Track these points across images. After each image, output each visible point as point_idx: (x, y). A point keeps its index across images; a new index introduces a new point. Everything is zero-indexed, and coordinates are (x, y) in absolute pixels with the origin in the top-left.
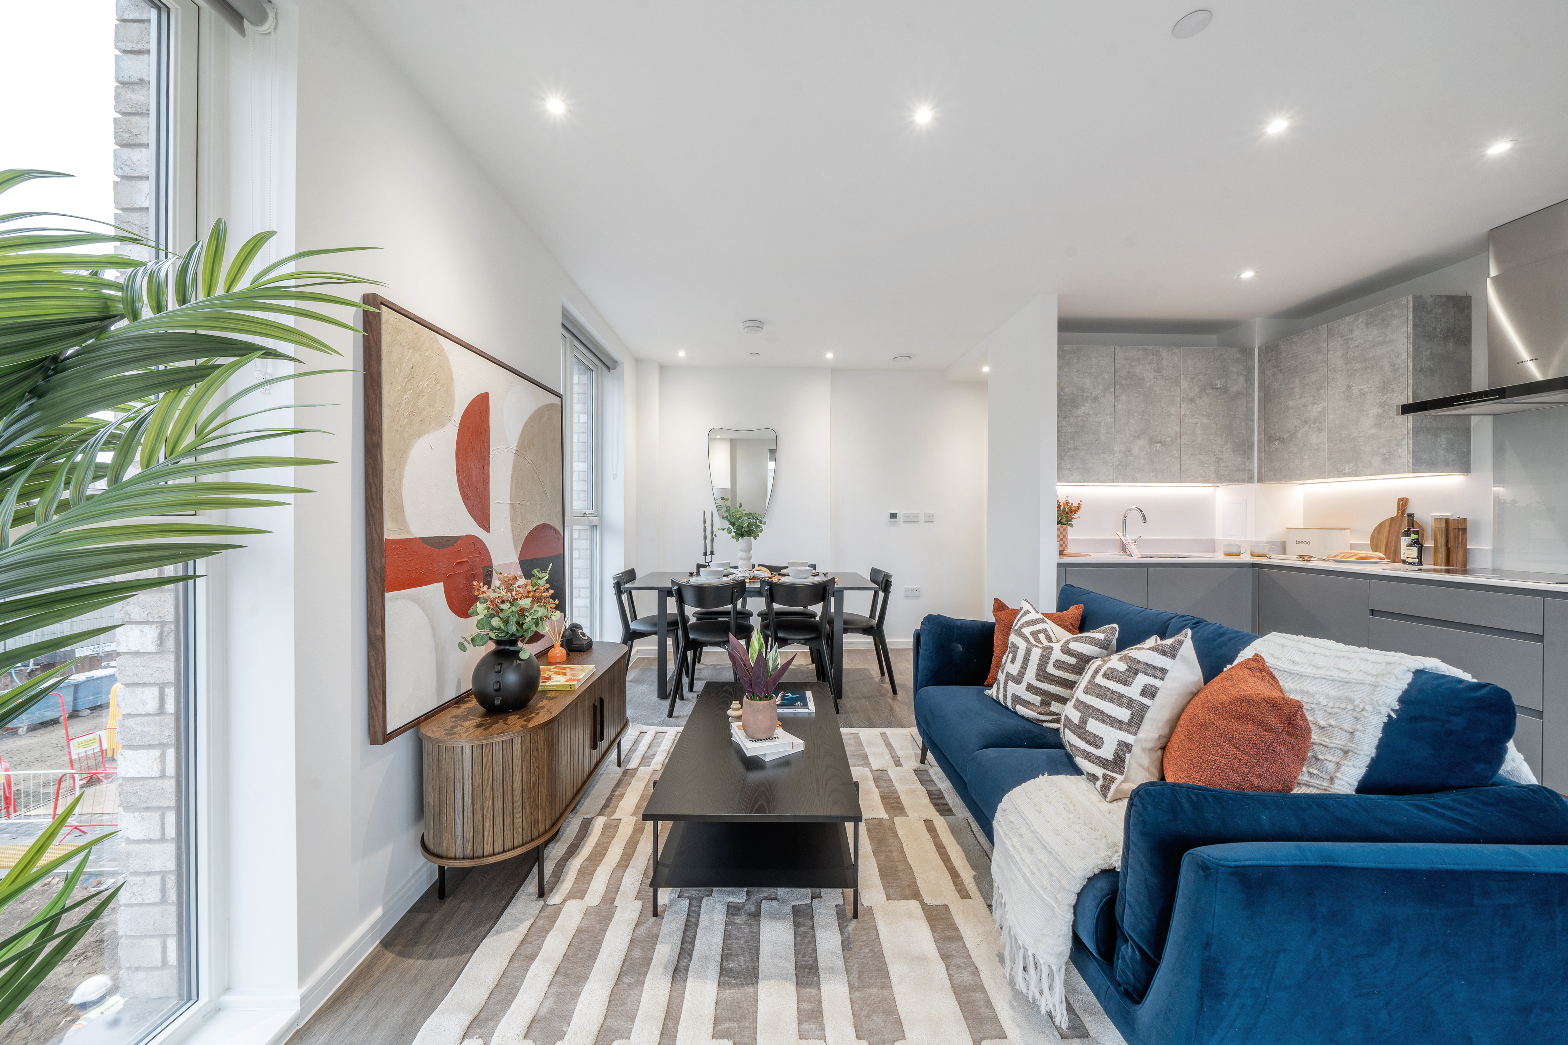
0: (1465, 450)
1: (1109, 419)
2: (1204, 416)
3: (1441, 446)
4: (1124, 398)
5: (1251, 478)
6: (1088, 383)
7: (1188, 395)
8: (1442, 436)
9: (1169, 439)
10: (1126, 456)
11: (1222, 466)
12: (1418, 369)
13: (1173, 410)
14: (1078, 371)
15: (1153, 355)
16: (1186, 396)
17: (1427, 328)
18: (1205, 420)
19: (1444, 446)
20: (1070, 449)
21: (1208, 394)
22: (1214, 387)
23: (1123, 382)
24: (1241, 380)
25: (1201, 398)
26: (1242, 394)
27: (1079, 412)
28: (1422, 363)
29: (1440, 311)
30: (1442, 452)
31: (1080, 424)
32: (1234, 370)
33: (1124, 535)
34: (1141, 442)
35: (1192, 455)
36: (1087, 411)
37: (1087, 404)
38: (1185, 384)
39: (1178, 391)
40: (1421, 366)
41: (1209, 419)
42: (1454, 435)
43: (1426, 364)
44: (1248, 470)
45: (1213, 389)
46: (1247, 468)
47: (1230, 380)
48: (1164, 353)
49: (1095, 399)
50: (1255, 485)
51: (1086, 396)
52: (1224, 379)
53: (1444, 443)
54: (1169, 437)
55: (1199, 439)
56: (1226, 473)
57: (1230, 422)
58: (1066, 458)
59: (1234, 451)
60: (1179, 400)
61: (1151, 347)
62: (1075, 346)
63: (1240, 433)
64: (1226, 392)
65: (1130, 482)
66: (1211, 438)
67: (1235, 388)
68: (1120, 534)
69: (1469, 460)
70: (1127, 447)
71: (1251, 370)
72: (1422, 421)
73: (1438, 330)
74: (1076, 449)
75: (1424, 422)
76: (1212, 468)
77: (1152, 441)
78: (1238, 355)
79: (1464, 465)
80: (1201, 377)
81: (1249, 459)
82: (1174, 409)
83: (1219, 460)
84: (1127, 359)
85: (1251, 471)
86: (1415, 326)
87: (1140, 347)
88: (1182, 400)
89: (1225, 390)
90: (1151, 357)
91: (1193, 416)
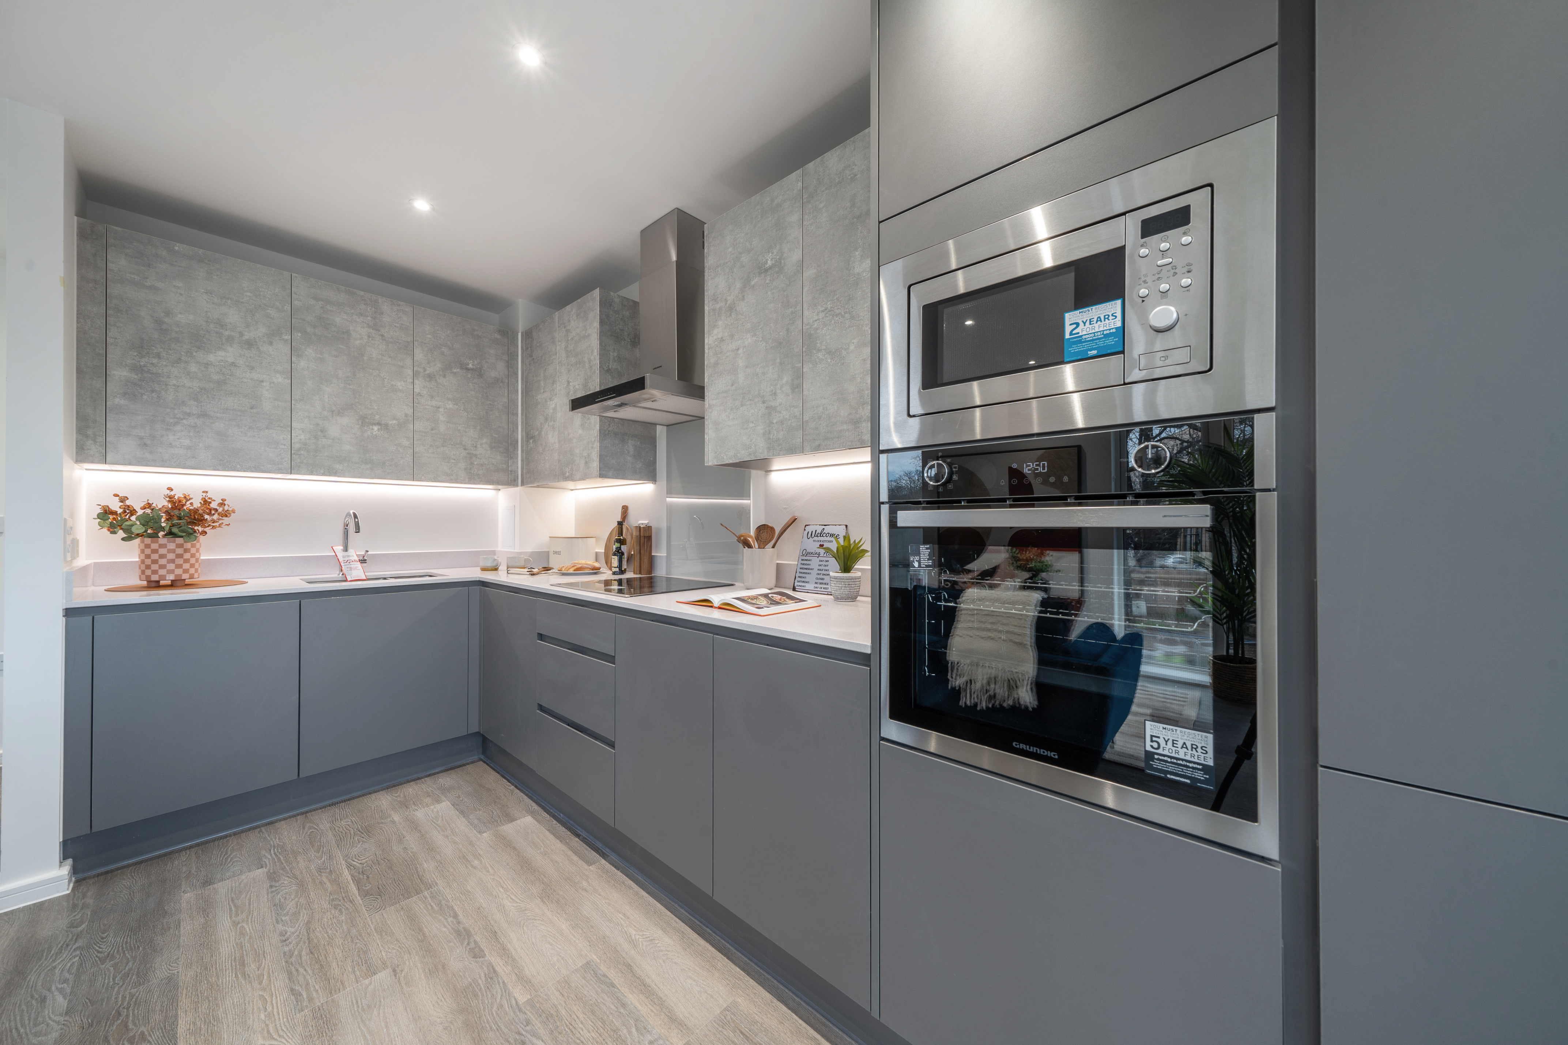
0: (652, 459)
1: (281, 380)
2: (449, 399)
3: (628, 453)
4: (310, 352)
5: (515, 480)
6: (233, 316)
7: (425, 370)
8: (630, 442)
9: (394, 422)
10: (316, 438)
11: (475, 463)
12: (606, 369)
13: (400, 385)
14: (207, 292)
15: (366, 304)
16: (422, 370)
17: (614, 328)
18: (450, 405)
19: (632, 453)
20: (189, 415)
21: (455, 373)
22: (464, 367)
23: (309, 329)
24: (501, 366)
25: (445, 376)
26: (502, 382)
27: (211, 358)
28: (609, 363)
29: (627, 314)
30: (629, 459)
31: (215, 377)
32: (492, 351)
33: (346, 549)
34: (345, 421)
35: (431, 446)
36: (230, 359)
37: (230, 349)
38: (419, 355)
39: (409, 361)
40: (608, 366)
41: (457, 405)
42: (641, 443)
43: (613, 365)
44: (511, 471)
45: (462, 368)
46: (510, 469)
47: (487, 362)
48: (385, 306)
49: (250, 344)
50: (519, 489)
51: (229, 336)
52: (478, 360)
53: (631, 450)
54: (394, 419)
55: (442, 428)
56: (481, 472)
57: (487, 413)
58: (178, 428)
59: (491, 448)
60: (411, 373)
61: (362, 293)
62: (201, 251)
63: (499, 427)
64: (481, 375)
65: (324, 474)
66: (459, 428)
67: (493, 374)
68: (339, 548)
69: (655, 469)
70: (318, 424)
71: (512, 357)
72: (609, 424)
73: (626, 333)
74: (204, 415)
75: (611, 425)
76: (462, 465)
77: (364, 421)
78: (497, 336)
79: (651, 475)
80: (445, 350)
81: (511, 458)
82: (403, 383)
83: (471, 456)
84: (316, 298)
85: (514, 472)
86: (602, 322)
87: (343, 288)
88: (415, 374)
89: (479, 373)
90: (363, 306)
91: (432, 397)
